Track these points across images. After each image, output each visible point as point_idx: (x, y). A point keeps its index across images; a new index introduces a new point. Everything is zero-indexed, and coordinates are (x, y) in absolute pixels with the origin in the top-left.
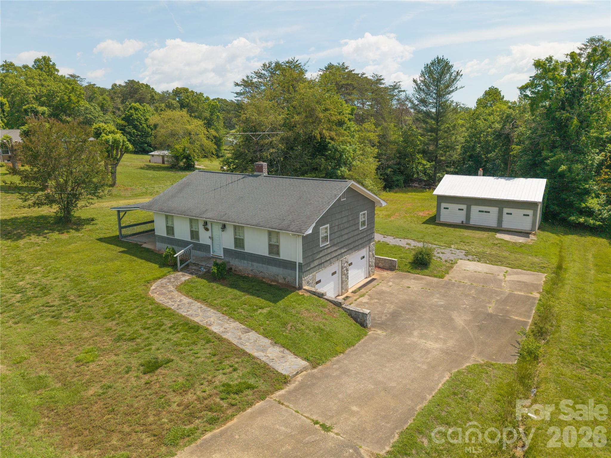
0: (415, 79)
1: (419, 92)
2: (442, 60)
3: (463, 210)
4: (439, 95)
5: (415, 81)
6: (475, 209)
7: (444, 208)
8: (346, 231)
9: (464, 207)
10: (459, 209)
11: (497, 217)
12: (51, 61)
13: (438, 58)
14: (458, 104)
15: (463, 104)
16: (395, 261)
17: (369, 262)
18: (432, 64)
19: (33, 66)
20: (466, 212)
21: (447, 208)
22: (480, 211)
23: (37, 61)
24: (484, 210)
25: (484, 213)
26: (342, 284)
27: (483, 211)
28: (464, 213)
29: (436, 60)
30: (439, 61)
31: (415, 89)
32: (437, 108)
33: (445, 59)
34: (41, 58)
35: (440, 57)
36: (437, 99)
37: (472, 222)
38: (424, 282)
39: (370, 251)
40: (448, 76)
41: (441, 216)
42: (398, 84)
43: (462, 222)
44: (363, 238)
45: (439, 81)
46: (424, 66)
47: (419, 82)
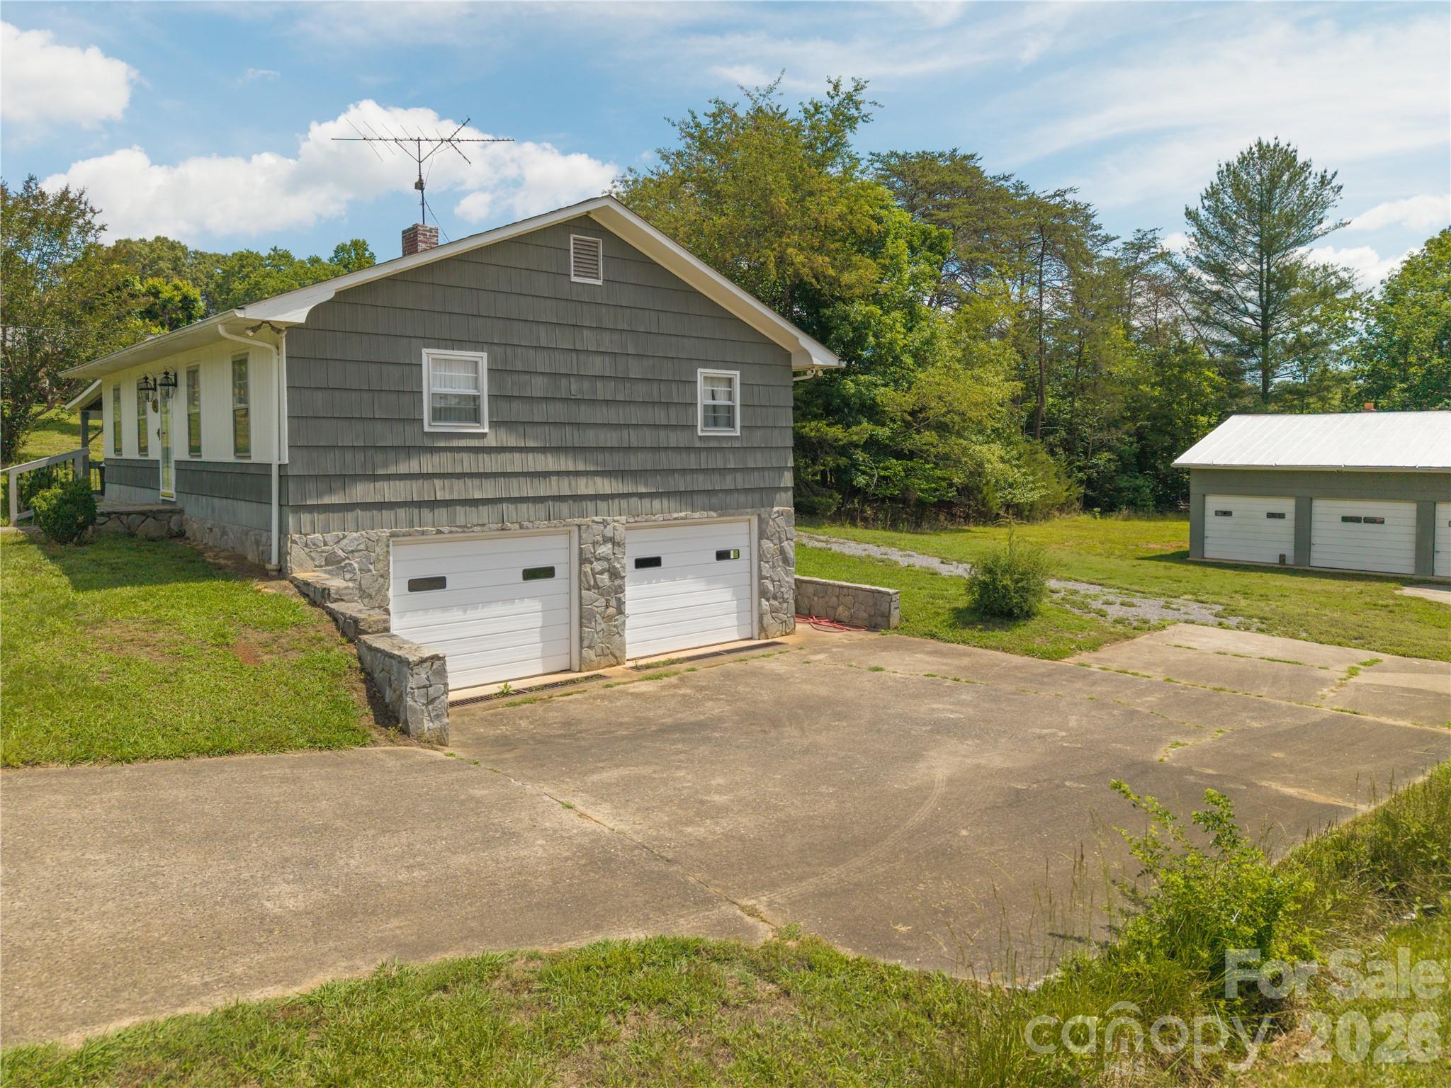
0: (1192, 207)
1: (1207, 248)
2: (1274, 150)
3: (1281, 516)
4: (1268, 247)
5: (1191, 215)
6: (1327, 512)
7: (1217, 513)
8: (603, 414)
9: (1287, 505)
10: (1271, 515)
11: (1413, 538)
12: (367, 250)
13: (1260, 143)
14: (1330, 270)
15: (1345, 269)
16: (888, 594)
17: (761, 577)
18: (1243, 160)
19: (331, 260)
20: (1293, 524)
21: (1227, 514)
22: (1345, 519)
23: (340, 249)
24: (1363, 514)
25: (1362, 526)
26: (581, 625)
27: (1356, 520)
28: (1286, 528)
29: (1255, 149)
30: (1264, 152)
31: (1193, 240)
32: (1261, 285)
33: (1283, 144)
34: (348, 243)
35: (1268, 139)
36: (1261, 260)
37: (1319, 558)
38: (966, 661)
39: (762, 535)
40: (1294, 195)
41: (1207, 541)
42: (1150, 236)
43: (1282, 558)
44: (724, 471)
45: (1265, 208)
46: (1217, 169)
47: (1202, 212)
